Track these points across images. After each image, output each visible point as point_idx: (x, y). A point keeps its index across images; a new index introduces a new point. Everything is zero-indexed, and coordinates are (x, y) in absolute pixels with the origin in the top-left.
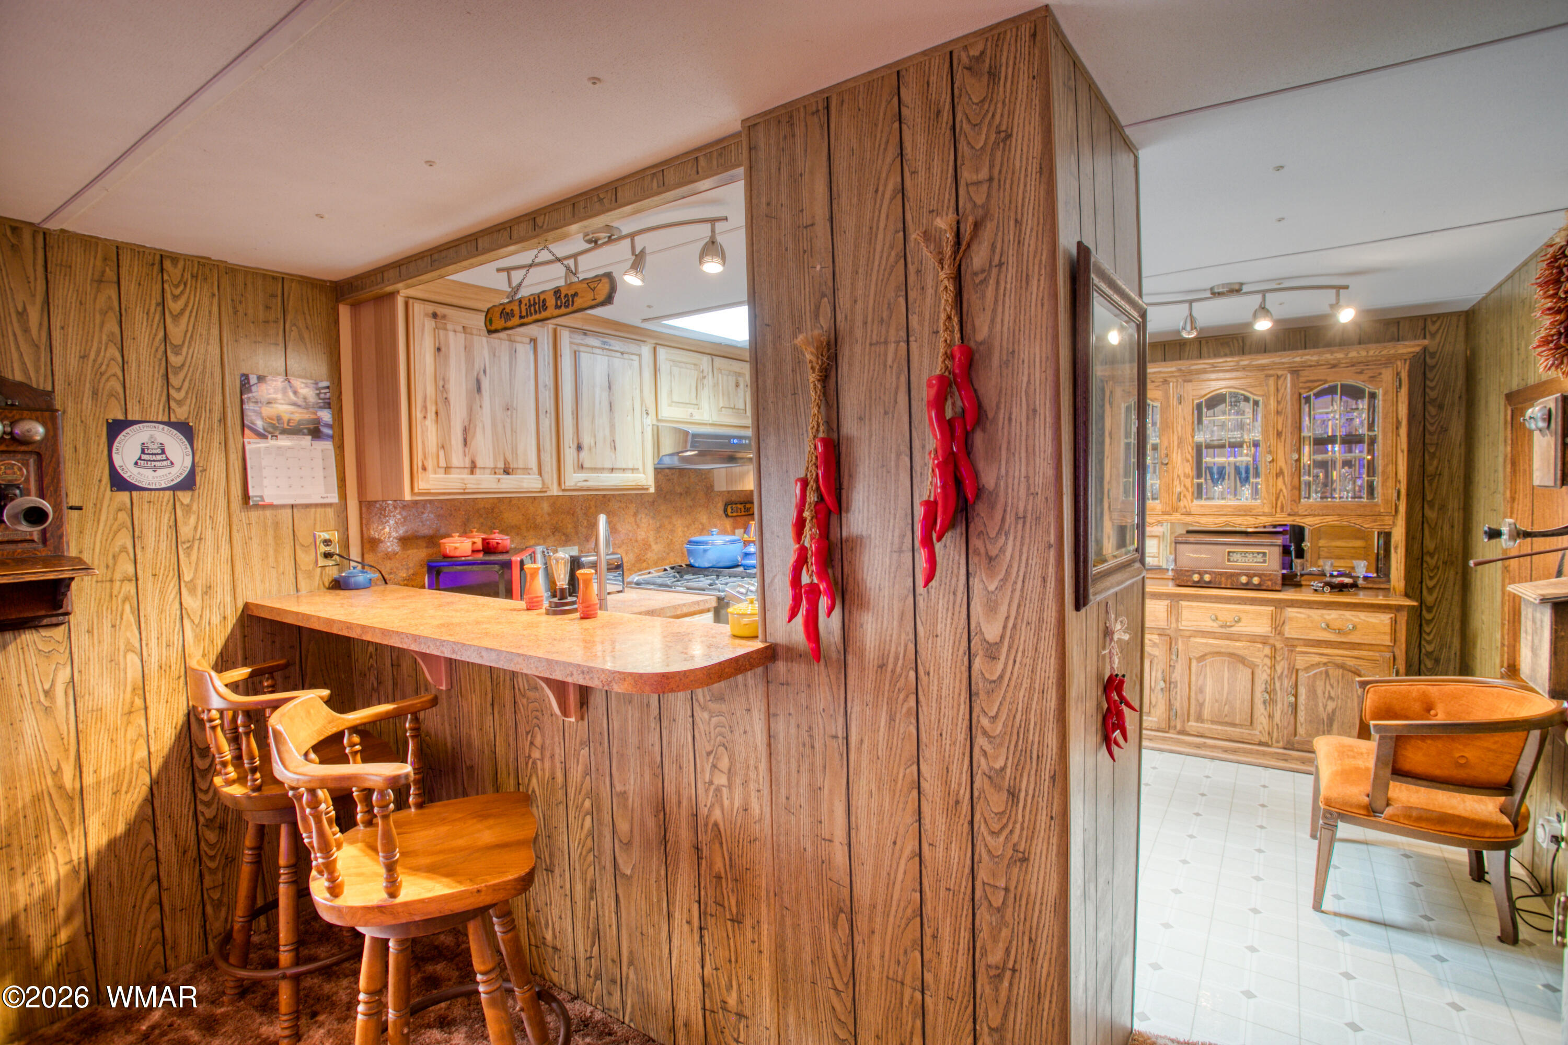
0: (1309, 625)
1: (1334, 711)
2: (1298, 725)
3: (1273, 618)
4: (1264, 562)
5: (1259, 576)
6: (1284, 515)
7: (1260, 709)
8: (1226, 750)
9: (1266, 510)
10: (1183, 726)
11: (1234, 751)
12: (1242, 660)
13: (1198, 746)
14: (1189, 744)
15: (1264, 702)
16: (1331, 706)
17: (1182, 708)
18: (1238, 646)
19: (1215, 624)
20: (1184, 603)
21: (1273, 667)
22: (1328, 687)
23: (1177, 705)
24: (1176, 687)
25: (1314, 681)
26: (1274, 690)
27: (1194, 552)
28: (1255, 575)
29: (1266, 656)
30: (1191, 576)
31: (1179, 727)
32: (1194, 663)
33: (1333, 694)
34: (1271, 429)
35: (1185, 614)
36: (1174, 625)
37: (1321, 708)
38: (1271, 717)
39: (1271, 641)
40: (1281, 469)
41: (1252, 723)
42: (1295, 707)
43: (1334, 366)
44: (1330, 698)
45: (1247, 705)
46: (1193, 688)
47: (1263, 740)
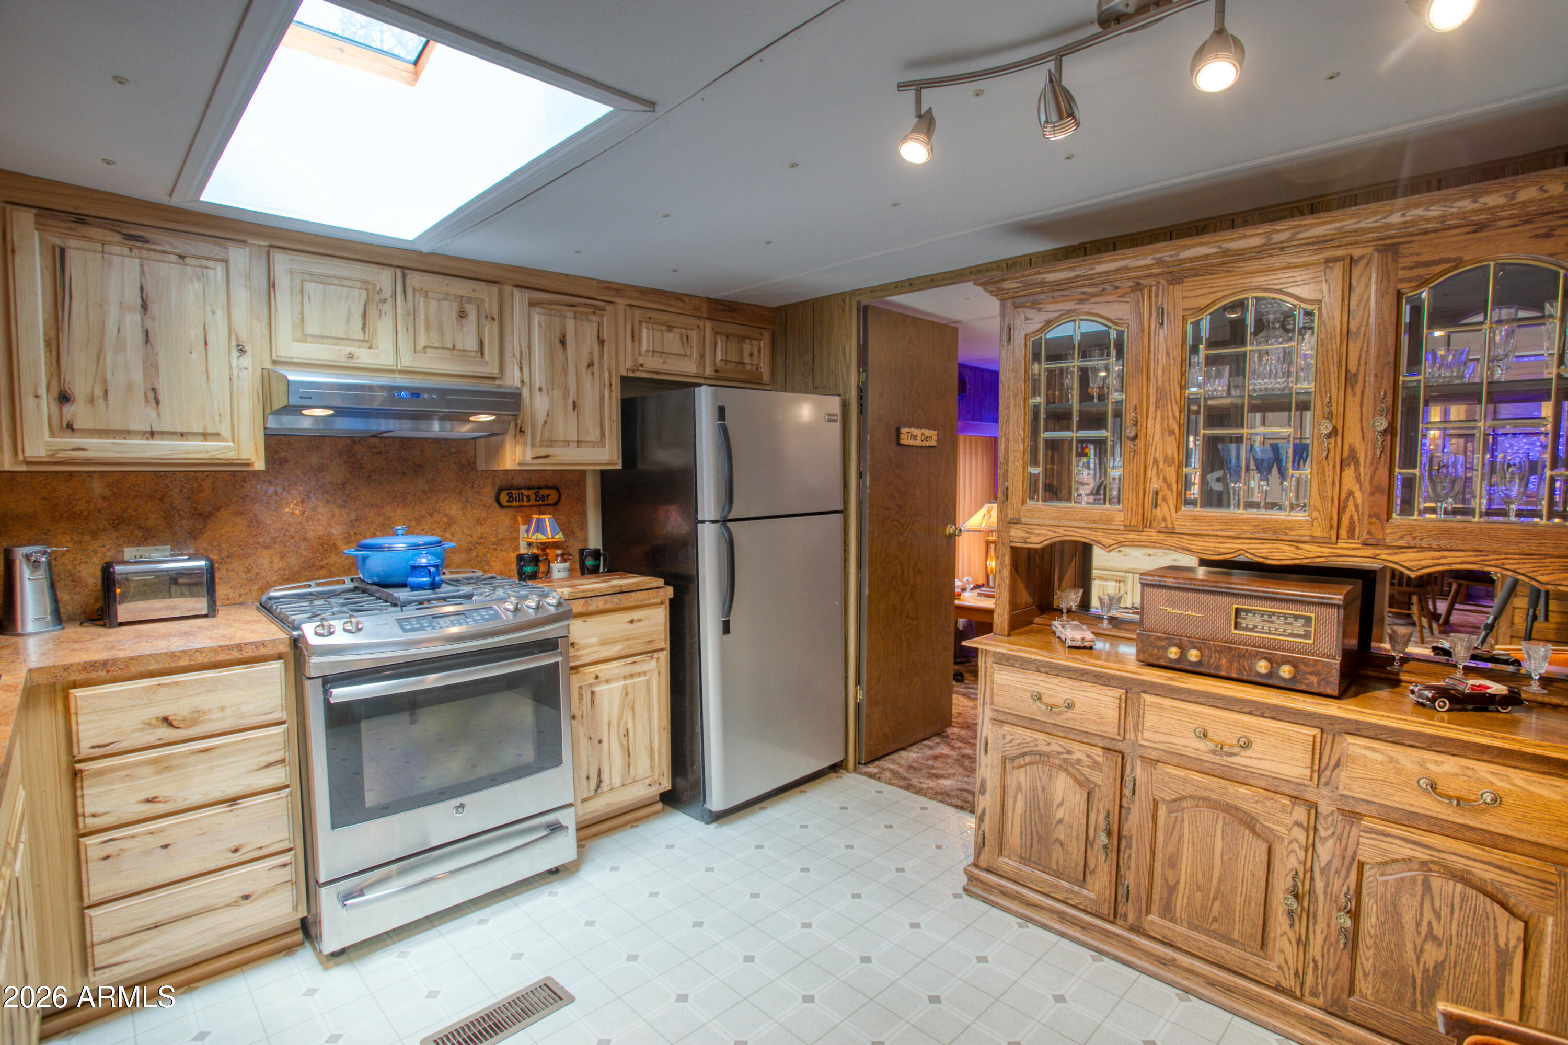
0: (1393, 778)
1: (1439, 967)
2: (1359, 974)
3: (1317, 752)
4: (1306, 636)
5: (1294, 663)
6: (1355, 543)
7: (1280, 924)
8: (1212, 983)
9: (1318, 532)
10: (1139, 918)
11: (1228, 990)
12: (1250, 823)
13: (1163, 962)
14: (1149, 955)
15: (1290, 913)
16: (1432, 954)
17: (1138, 886)
18: (1242, 796)
19: (1203, 746)
20: (1148, 698)
21: (1311, 848)
22: (1428, 915)
23: (1130, 878)
24: (1129, 846)
25: (1397, 894)
26: (1312, 891)
27: (1173, 604)
28: (1286, 661)
29: (1298, 824)
30: (1166, 649)
31: (1131, 917)
32: (1162, 812)
33: (1438, 930)
34: (1334, 369)
35: (1150, 719)
36: (1130, 735)
37: (1410, 955)
38: (1303, 943)
39: (1311, 796)
40: (1352, 451)
41: (1263, 945)
42: (1353, 939)
43: (1480, 227)
44: (1431, 936)
45: (1256, 909)
46: (1159, 855)
47: (1284, 983)
